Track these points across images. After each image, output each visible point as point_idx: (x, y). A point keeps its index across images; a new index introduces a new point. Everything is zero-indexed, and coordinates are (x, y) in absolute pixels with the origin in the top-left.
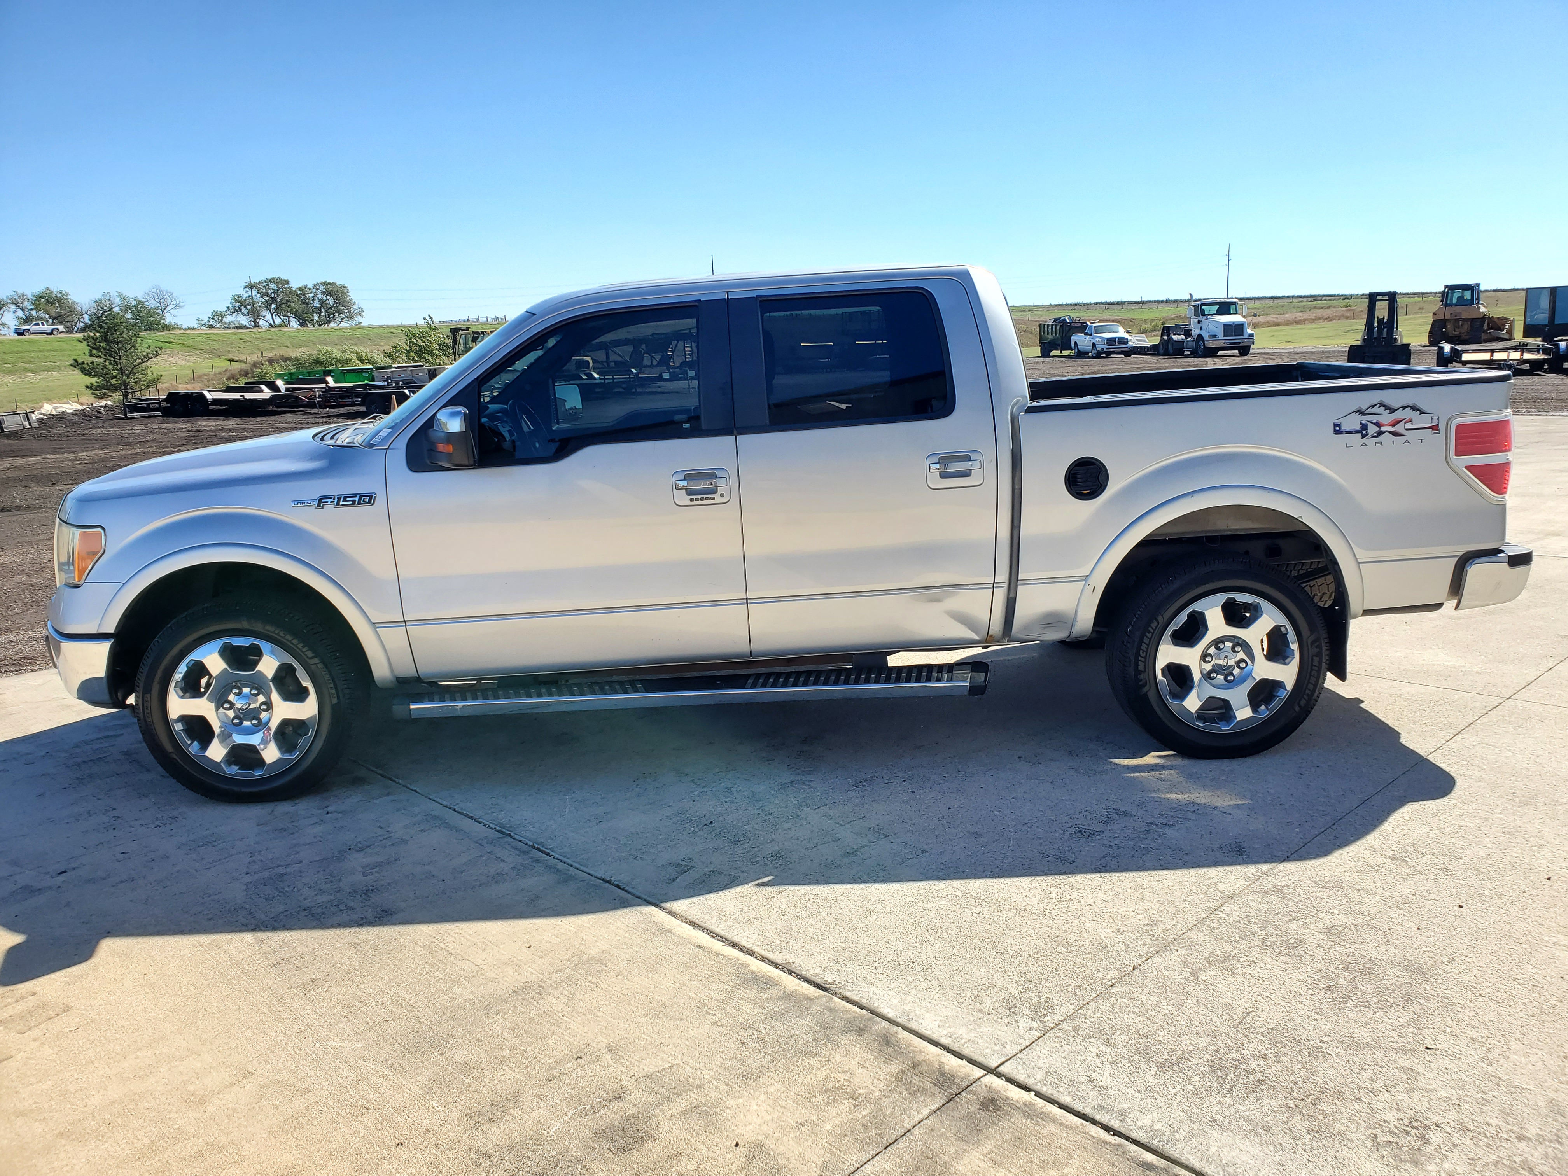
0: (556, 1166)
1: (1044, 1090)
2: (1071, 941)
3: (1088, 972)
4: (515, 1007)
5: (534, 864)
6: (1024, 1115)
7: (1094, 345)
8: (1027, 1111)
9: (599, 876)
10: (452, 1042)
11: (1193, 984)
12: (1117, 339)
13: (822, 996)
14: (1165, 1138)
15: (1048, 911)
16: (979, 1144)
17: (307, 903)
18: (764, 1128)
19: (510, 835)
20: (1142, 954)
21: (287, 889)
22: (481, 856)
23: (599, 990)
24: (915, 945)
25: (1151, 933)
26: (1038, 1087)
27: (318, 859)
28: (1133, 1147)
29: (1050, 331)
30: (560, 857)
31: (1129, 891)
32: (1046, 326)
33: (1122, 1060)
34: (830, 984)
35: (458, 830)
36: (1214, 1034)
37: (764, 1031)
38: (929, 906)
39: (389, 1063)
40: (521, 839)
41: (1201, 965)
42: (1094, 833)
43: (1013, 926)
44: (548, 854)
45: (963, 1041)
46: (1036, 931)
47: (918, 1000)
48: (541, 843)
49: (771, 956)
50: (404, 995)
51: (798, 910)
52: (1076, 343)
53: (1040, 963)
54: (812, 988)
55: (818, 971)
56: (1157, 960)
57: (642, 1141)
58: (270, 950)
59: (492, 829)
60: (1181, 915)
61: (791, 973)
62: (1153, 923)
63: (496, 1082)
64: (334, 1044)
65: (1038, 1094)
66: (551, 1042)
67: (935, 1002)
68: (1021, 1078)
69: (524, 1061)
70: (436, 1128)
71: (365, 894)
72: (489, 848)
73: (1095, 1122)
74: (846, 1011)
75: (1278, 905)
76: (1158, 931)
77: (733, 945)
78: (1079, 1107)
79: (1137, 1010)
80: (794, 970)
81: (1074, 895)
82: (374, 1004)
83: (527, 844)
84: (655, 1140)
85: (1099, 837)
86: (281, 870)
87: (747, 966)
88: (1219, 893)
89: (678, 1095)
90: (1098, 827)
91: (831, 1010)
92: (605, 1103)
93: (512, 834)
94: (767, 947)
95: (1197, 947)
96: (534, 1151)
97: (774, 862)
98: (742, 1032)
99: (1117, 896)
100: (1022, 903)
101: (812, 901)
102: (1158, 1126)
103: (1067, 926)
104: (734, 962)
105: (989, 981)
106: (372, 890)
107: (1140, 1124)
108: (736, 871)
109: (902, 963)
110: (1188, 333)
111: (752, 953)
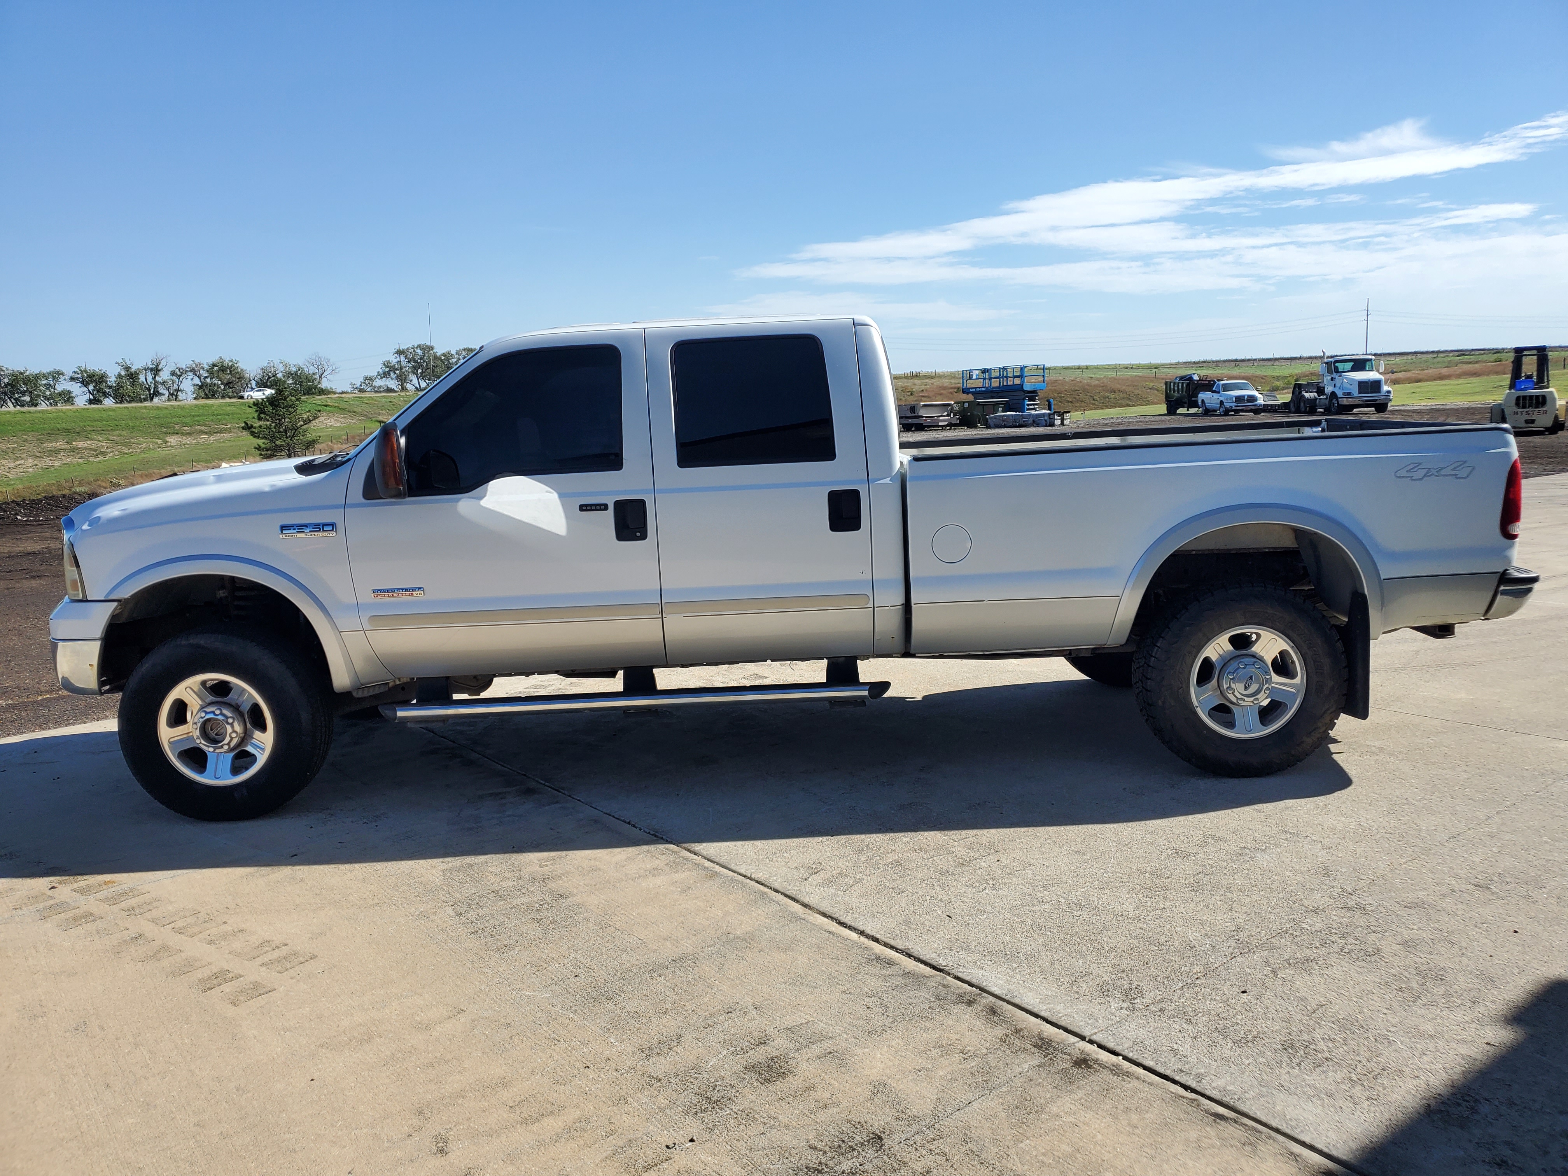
0: (714, 1089)
1: (1130, 1055)
2: (1161, 942)
3: (1177, 966)
4: (674, 972)
5: (684, 863)
6: (1112, 1072)
7: (1222, 402)
8: (1115, 1070)
10: (623, 996)
11: (1272, 980)
12: (1246, 397)
13: (938, 975)
14: (1236, 1097)
15: (1143, 917)
16: (1071, 1092)
17: (495, 887)
18: (887, 1071)
19: (662, 838)
20: (1227, 954)
22: (638, 855)
23: (745, 962)
24: (1021, 939)
25: (1237, 937)
26: (1125, 1053)
28: (1207, 1102)
29: (1176, 389)
30: (707, 857)
31: (1219, 903)
32: (1172, 384)
33: (1202, 1036)
34: (944, 966)
36: (1288, 1020)
37: (886, 999)
38: (1034, 909)
39: (573, 1009)
41: (1281, 966)
42: (1189, 854)
43: (1110, 927)
44: (696, 854)
45: (1060, 1015)
46: (1131, 932)
47: (1021, 982)
49: (893, 943)
50: (582, 959)
51: (916, 908)
52: (1203, 401)
53: (1133, 958)
54: (928, 969)
55: (934, 955)
56: (1240, 959)
57: (783, 1075)
59: (645, 833)
60: (1266, 924)
61: (910, 956)
62: (1239, 929)
63: (661, 1027)
64: (528, 993)
65: (1125, 1058)
66: (706, 1000)
67: (1037, 984)
68: (1111, 1045)
69: (684, 1013)
70: (615, 1057)
71: (543, 881)
73: (1175, 1082)
74: (958, 987)
75: (1359, 919)
76: (1243, 935)
77: (860, 933)
78: (1161, 1070)
79: (1218, 998)
80: (913, 954)
81: (1168, 904)
82: (557, 965)
84: (795, 1075)
85: (1194, 858)
87: (872, 949)
88: (1304, 908)
89: (813, 1043)
90: (1194, 850)
91: (944, 986)
92: (752, 1046)
93: (665, 837)
94: (888, 935)
95: (1278, 950)
96: (696, 1078)
97: (894, 869)
98: (868, 999)
99: (1207, 906)
100: (1118, 909)
102: (1231, 1088)
103: (1159, 929)
104: (860, 946)
105: (1086, 970)
106: (548, 878)
107: (1214, 1085)
108: (860, 875)
109: (1008, 953)
110: (1320, 391)
111: (876, 940)
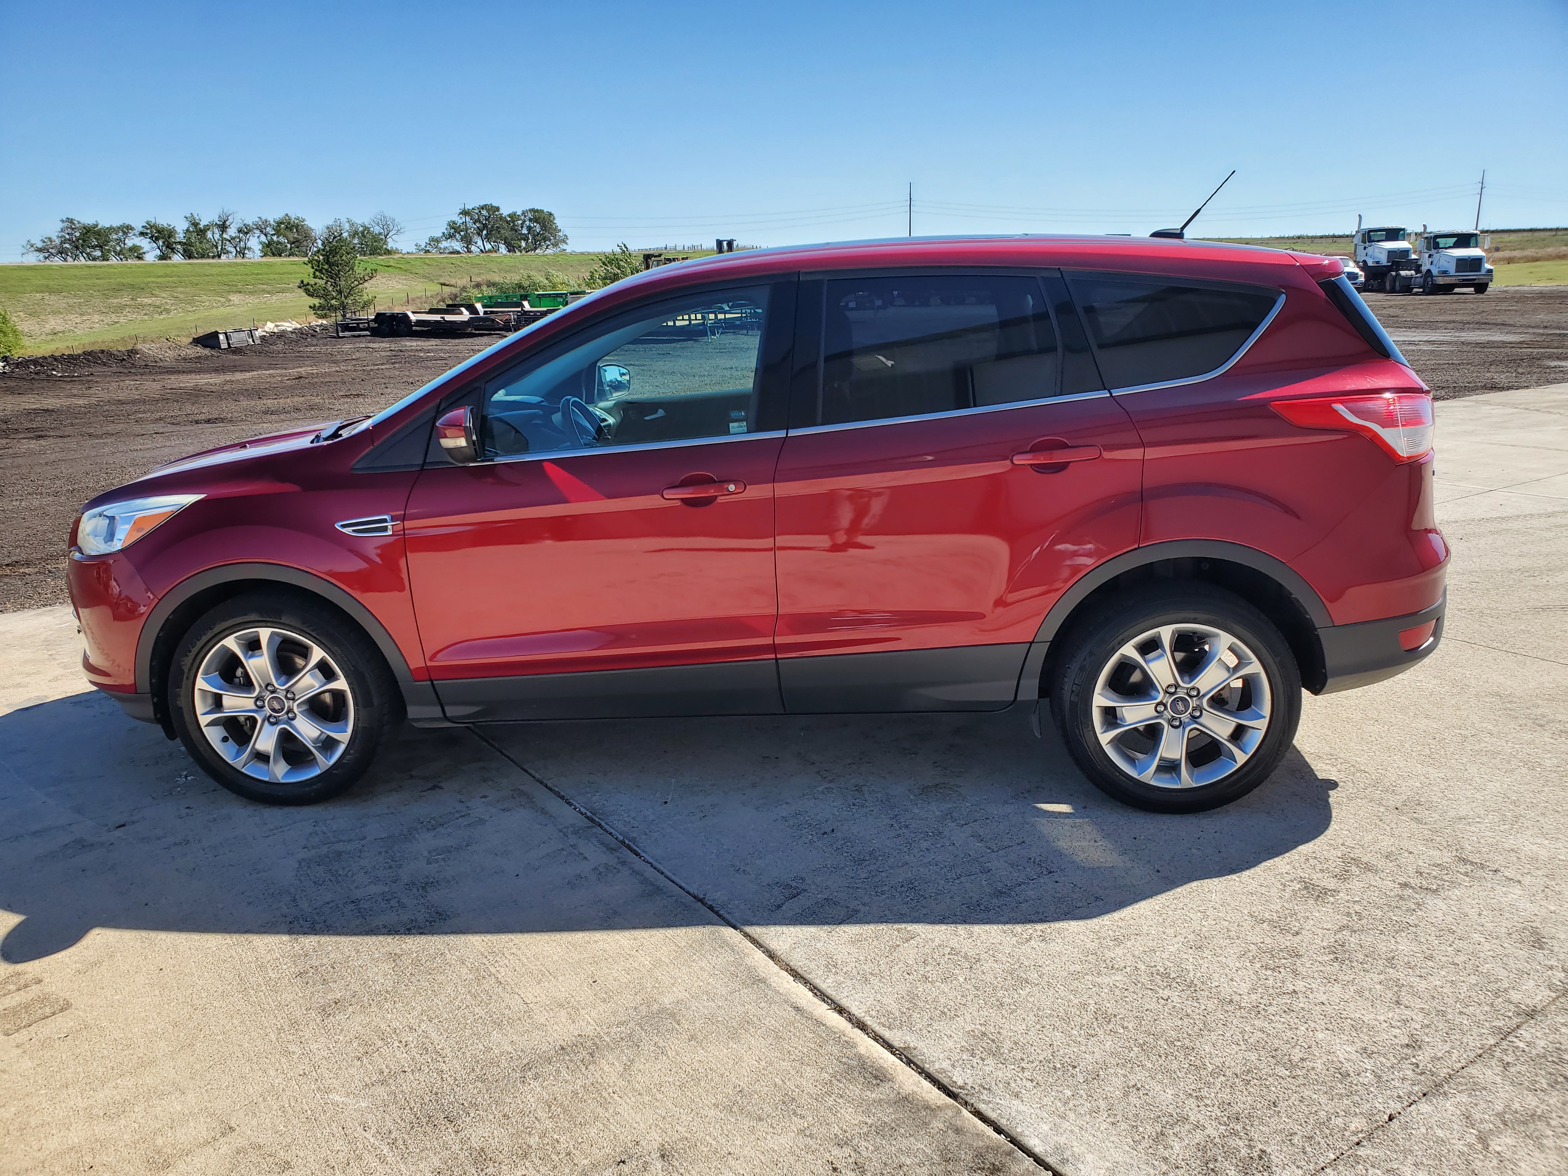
2: (1296, 1059)
3: (1322, 1114)
4: (558, 1071)
5: (619, 866)
9: (691, 891)
10: (472, 1115)
11: (1481, 1157)
13: (947, 1106)
15: (1262, 1006)
17: (358, 894)
19: (600, 825)
20: (1402, 1094)
21: (341, 872)
22: (562, 849)
23: (665, 1058)
24: (1079, 1039)
25: (1414, 1060)
27: (383, 836)
30: (651, 860)
31: (1378, 987)
34: (960, 1088)
35: (543, 811)
37: (864, 1153)
38: (1099, 980)
39: (392, 1136)
40: (612, 831)
41: (1491, 1126)
42: (1325, 892)
43: (1214, 1025)
44: (637, 854)
46: (1246, 1037)
47: (1077, 1130)
48: (633, 840)
49: (887, 1034)
50: (434, 1035)
51: (928, 968)
53: (1252, 1090)
54: (935, 1090)
55: (946, 1065)
56: (1424, 1107)
58: (301, 952)
59: (582, 813)
60: (1457, 1037)
61: (909, 1062)
62: (1414, 1044)
64: (337, 1098)
66: (593, 1131)
67: (1100, 1136)
69: (554, 1156)
71: (423, 888)
72: (573, 839)
74: (977, 1134)
76: (1423, 1057)
77: (841, 1010)
80: (915, 1060)
81: (1300, 985)
82: (396, 1044)
83: (617, 838)
85: (1332, 899)
86: (340, 847)
87: (854, 1045)
88: (1511, 1007)
90: (1331, 884)
91: (958, 1131)
93: (603, 823)
94: (883, 1020)
95: (1484, 1092)
97: (903, 895)
98: (836, 1151)
99: (1360, 993)
100: (1226, 991)
101: (947, 956)
103: (1289, 1034)
104: (838, 1038)
105: (1178, 1110)
106: (432, 883)
108: (856, 902)
109: (1059, 1066)
111: (861, 1026)
